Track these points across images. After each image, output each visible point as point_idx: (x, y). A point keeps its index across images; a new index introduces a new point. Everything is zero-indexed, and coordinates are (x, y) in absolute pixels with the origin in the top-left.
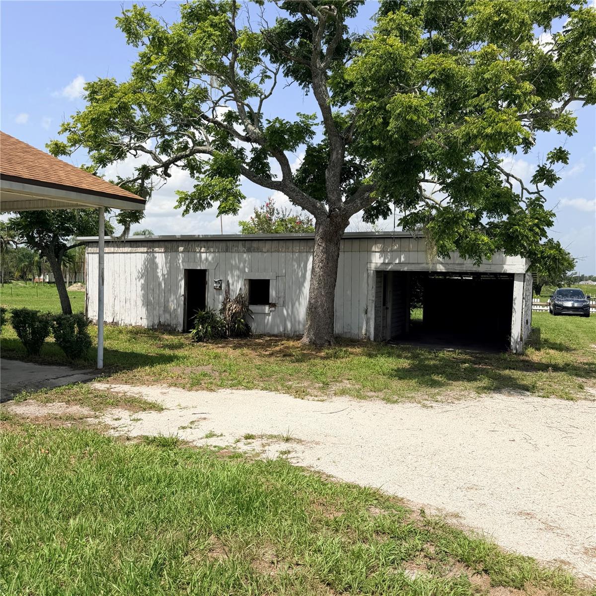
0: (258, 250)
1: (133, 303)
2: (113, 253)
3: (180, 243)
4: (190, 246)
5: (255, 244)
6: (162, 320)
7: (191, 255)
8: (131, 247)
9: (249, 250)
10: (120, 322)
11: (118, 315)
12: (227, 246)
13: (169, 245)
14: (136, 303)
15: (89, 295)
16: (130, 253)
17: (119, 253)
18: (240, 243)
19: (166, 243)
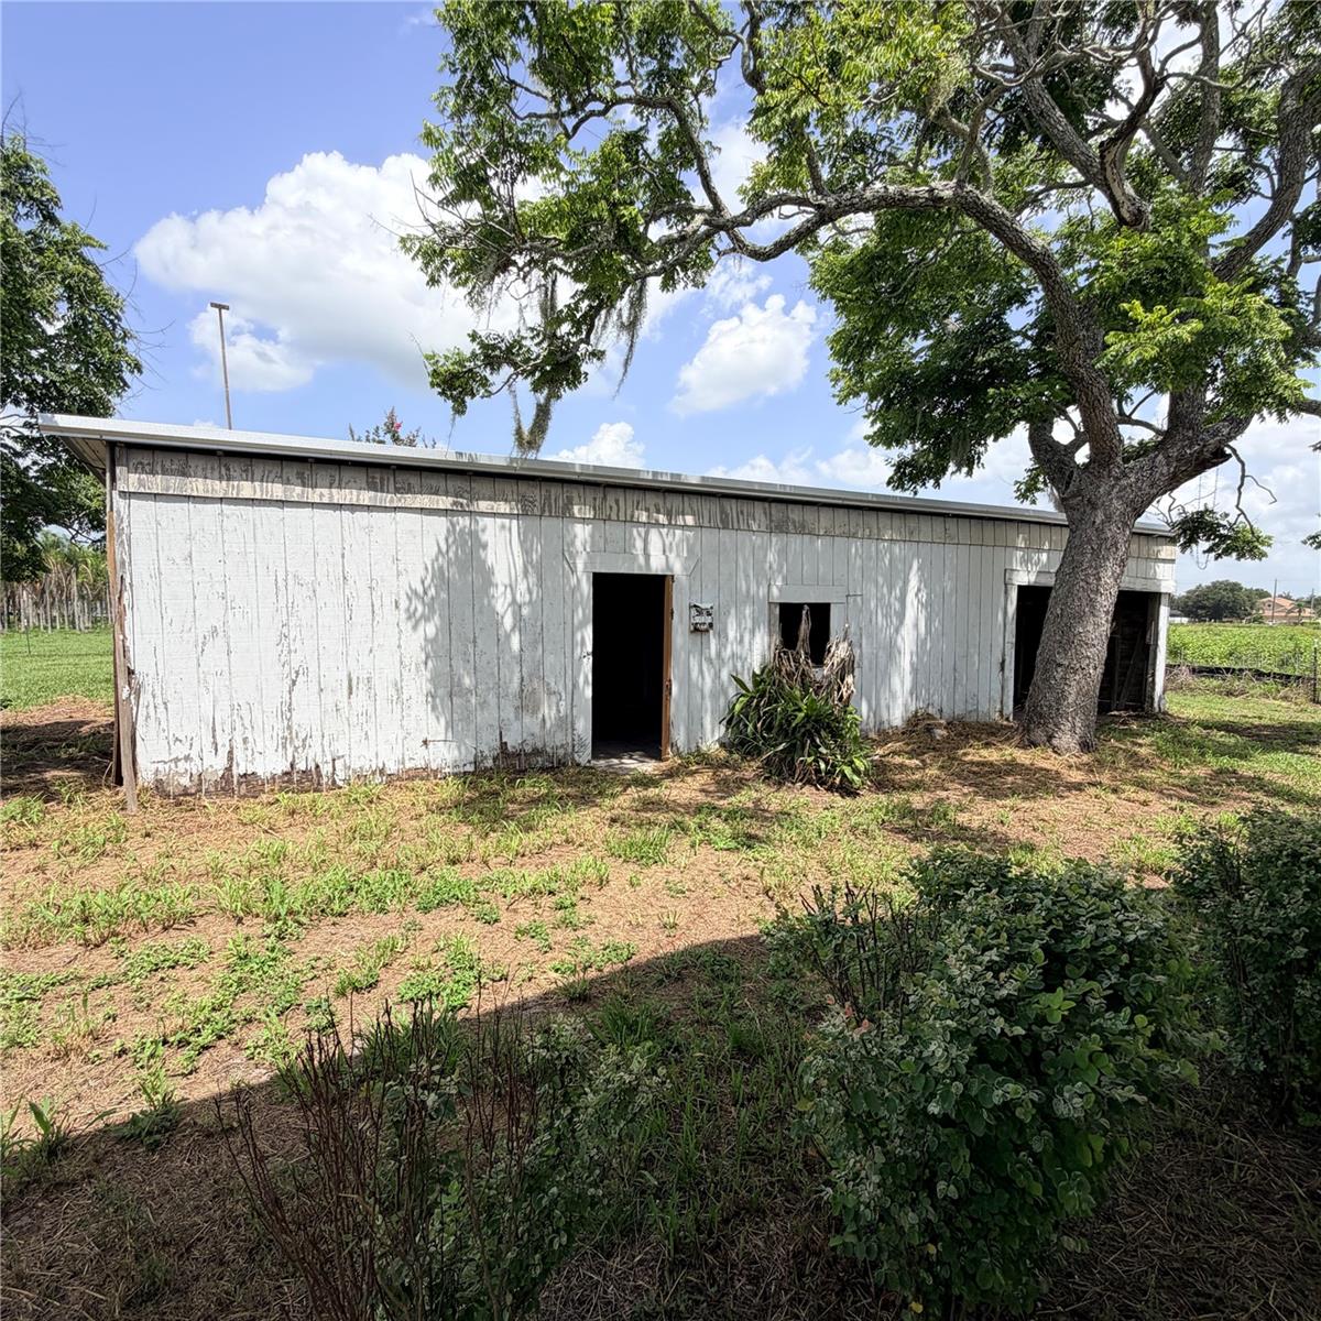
0: (802, 529)
1: (383, 690)
2: (282, 503)
3: (575, 492)
4: (611, 500)
5: (795, 514)
6: (513, 741)
7: (614, 530)
8: (372, 487)
9: (779, 528)
10: (326, 769)
11: (315, 742)
12: (723, 512)
13: (535, 493)
14: (399, 691)
15: (139, 676)
16: (369, 508)
17: (313, 505)
18: (759, 508)
19: (523, 487)
